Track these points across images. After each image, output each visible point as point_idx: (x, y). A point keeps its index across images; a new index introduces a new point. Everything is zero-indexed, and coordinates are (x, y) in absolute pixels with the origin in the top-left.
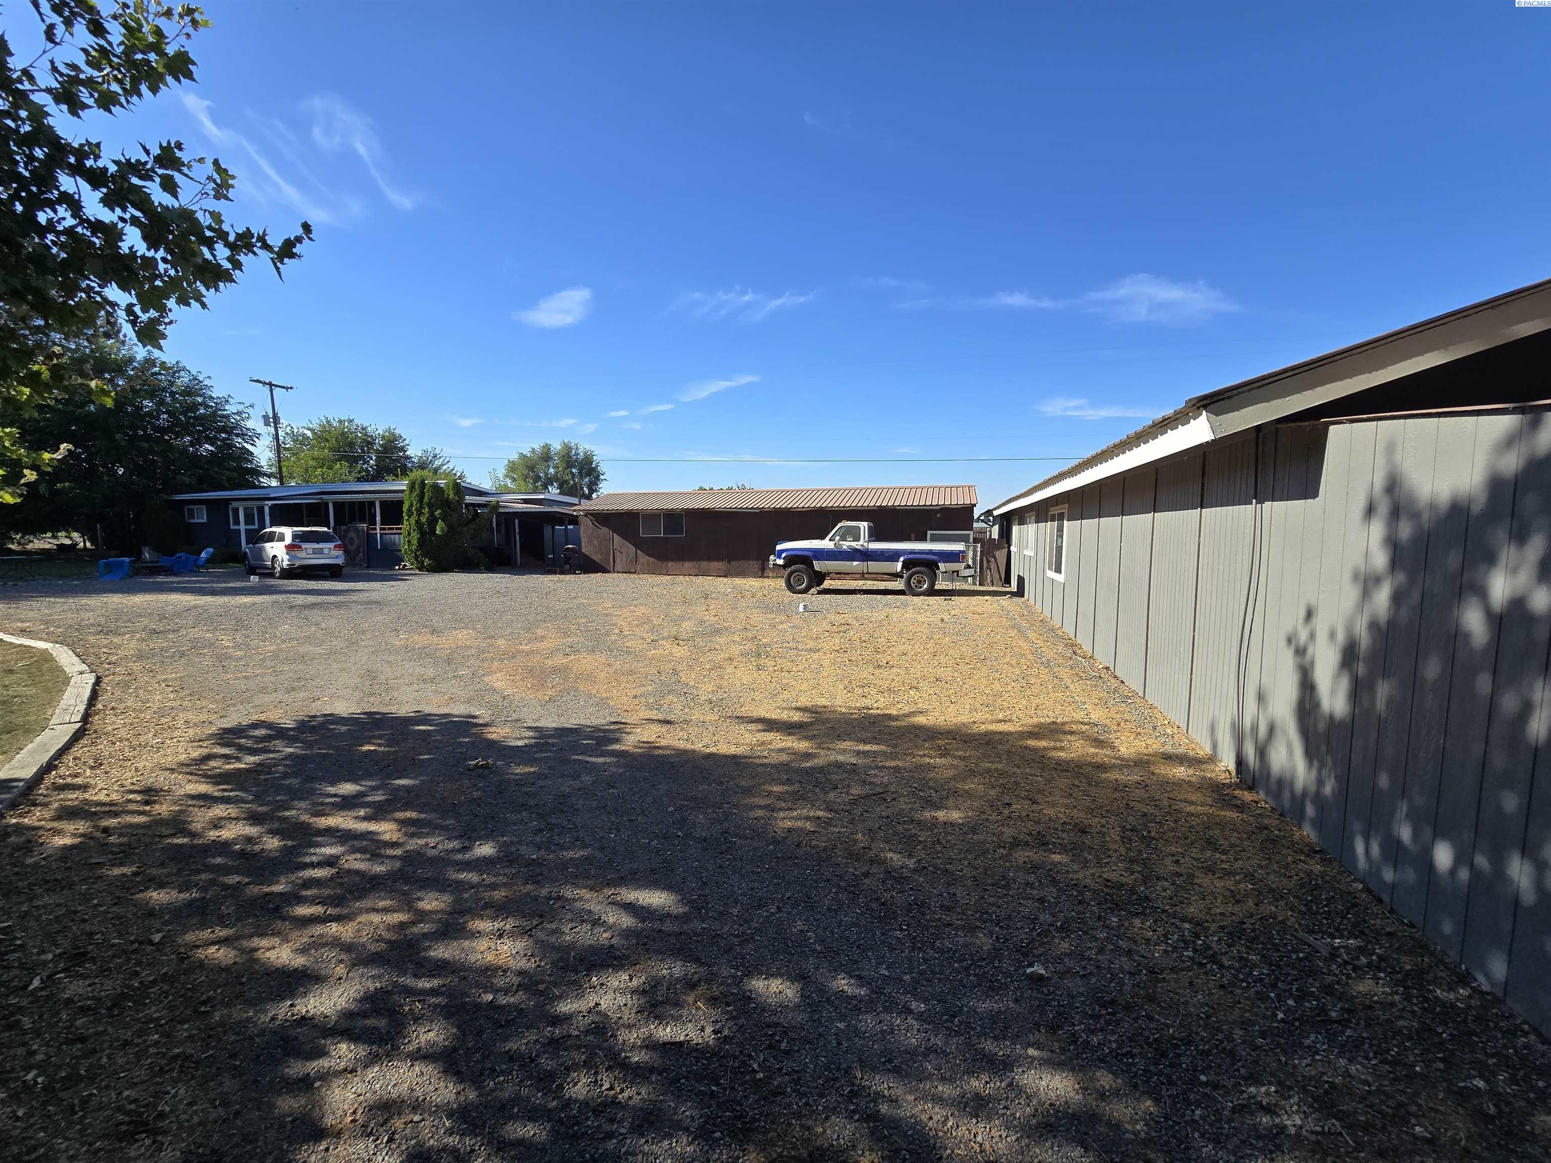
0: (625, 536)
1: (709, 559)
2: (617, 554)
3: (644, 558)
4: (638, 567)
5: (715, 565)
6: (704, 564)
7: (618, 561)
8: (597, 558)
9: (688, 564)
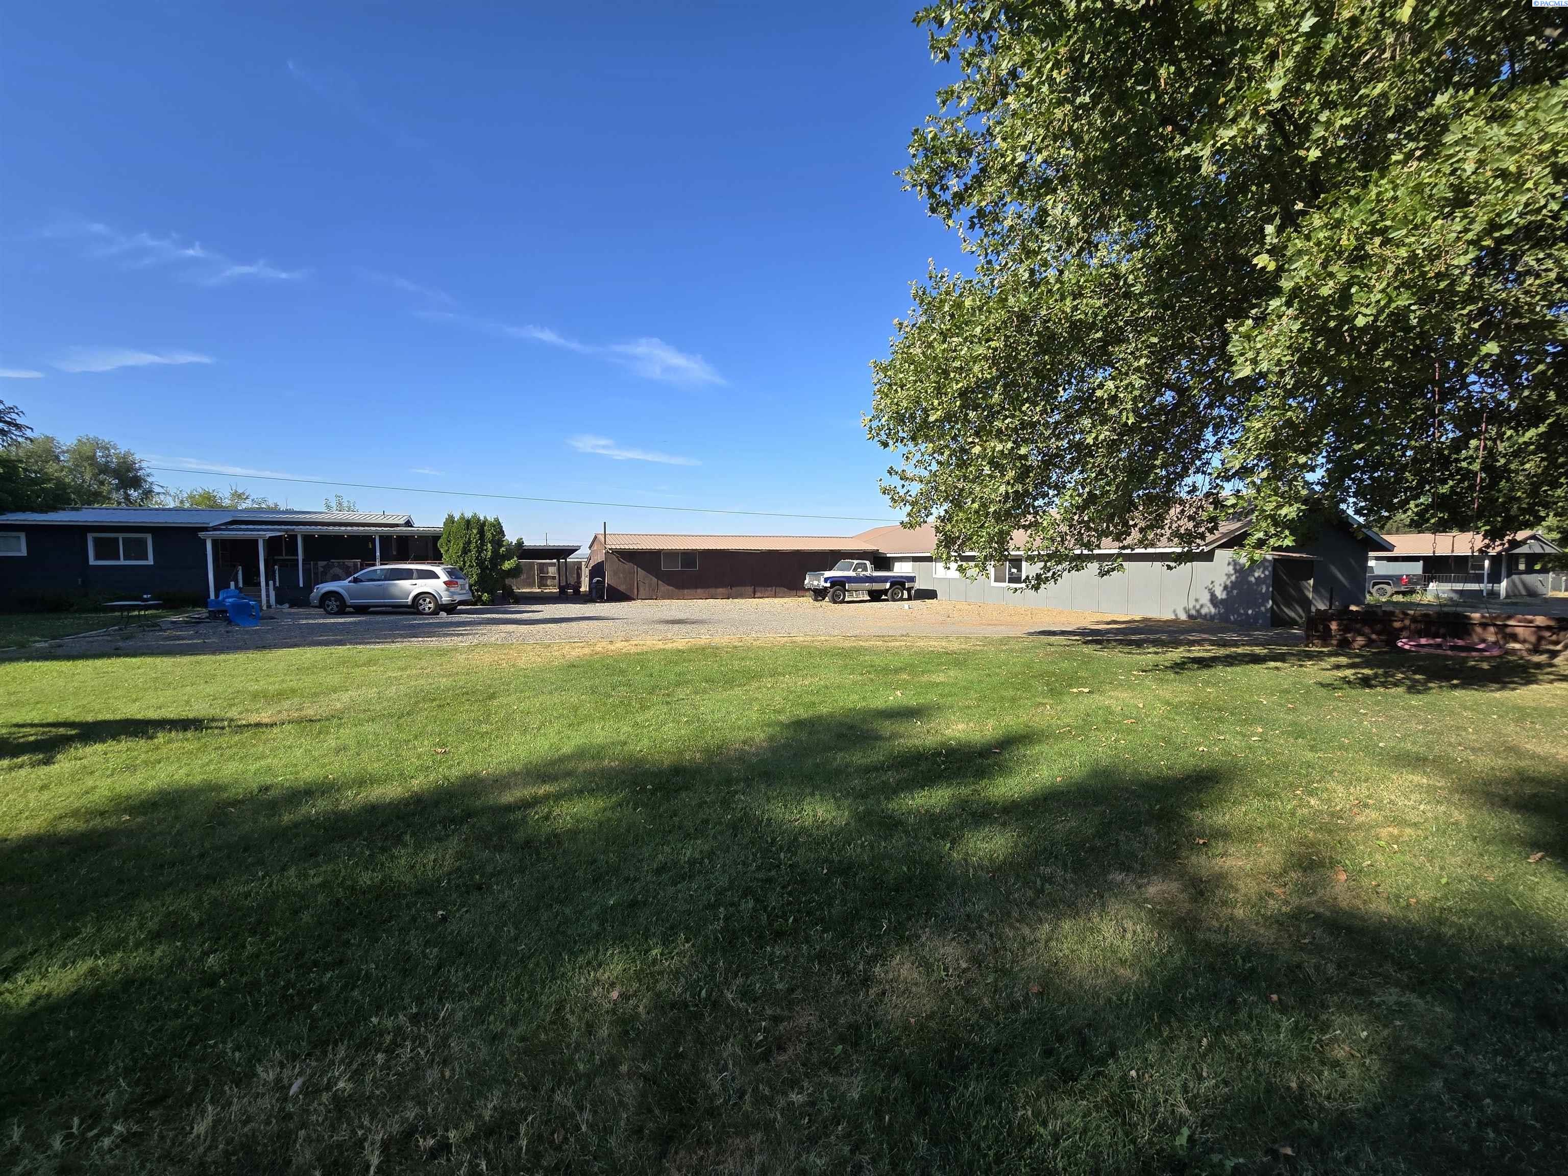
0: (648, 571)
1: (717, 587)
2: (641, 584)
3: (664, 588)
4: (659, 594)
5: (720, 590)
6: (712, 591)
7: (641, 589)
8: (622, 588)
9: (699, 591)
